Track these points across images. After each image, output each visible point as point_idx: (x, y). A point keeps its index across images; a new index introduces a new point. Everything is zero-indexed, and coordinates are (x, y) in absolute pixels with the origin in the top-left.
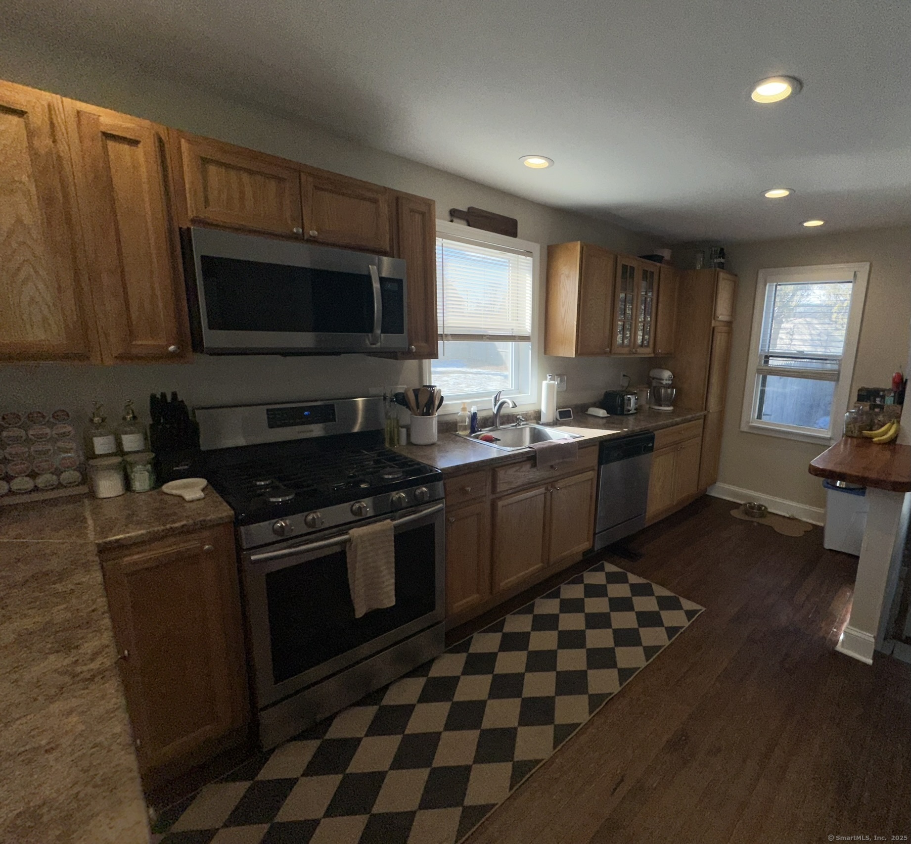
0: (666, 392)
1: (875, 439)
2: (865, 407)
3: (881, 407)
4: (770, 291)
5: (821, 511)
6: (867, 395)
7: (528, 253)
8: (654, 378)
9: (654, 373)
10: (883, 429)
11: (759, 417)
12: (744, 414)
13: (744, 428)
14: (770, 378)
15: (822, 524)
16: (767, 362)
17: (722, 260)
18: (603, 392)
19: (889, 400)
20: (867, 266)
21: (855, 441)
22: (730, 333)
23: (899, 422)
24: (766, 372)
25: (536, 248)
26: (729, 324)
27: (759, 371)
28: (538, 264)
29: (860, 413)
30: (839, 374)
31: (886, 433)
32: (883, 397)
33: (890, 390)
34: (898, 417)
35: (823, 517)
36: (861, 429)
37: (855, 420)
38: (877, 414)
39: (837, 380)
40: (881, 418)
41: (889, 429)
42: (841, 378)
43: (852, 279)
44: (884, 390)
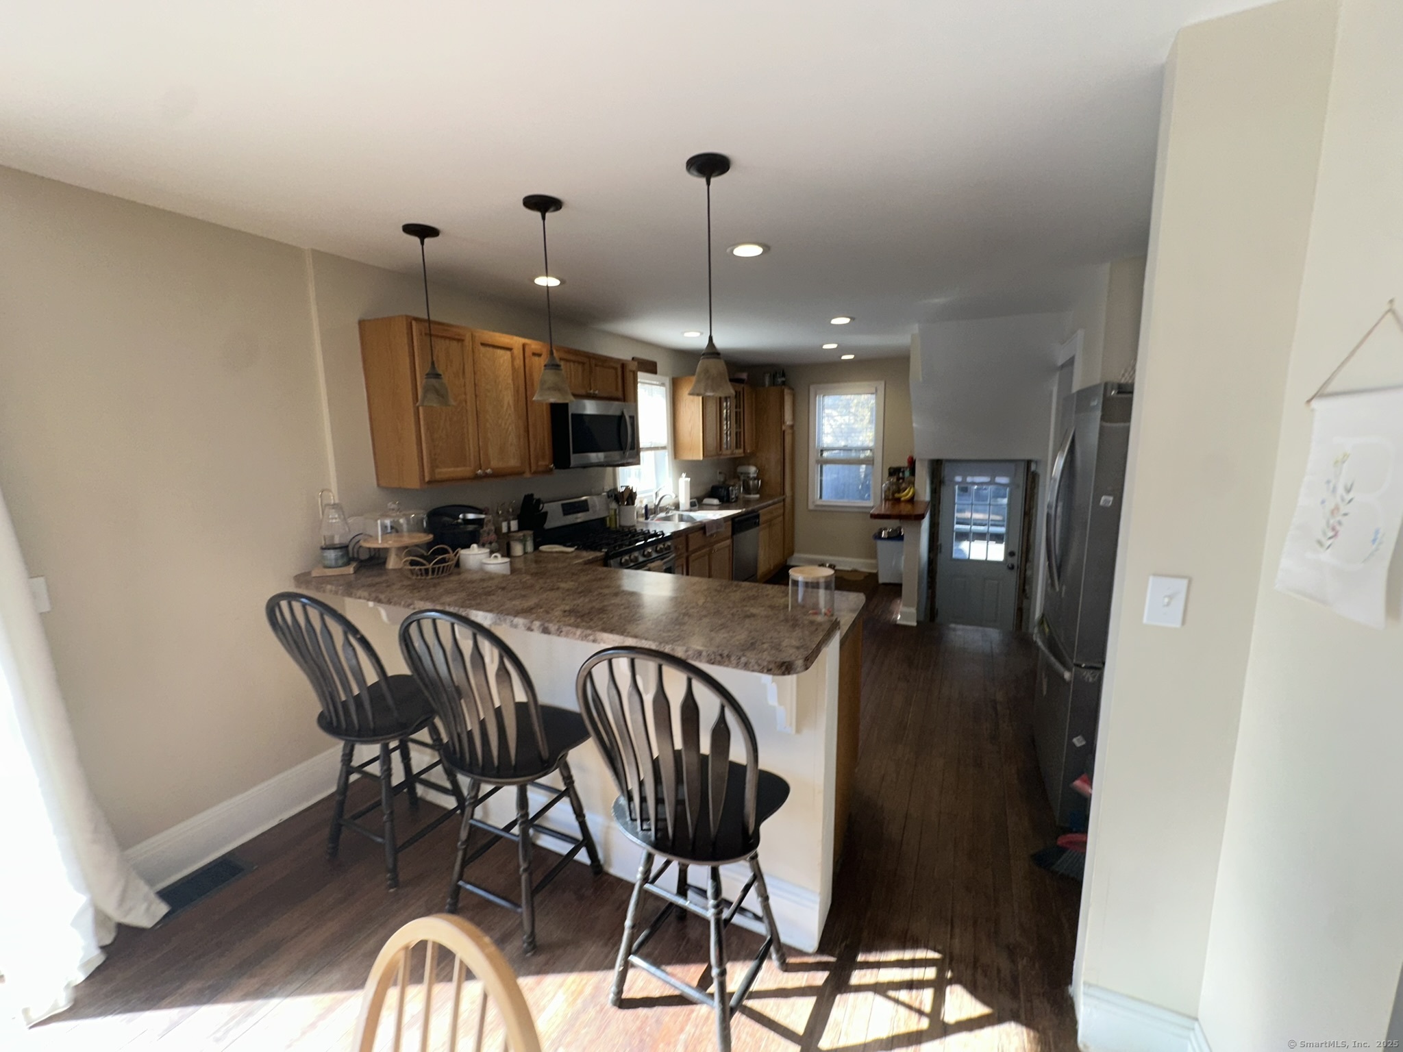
0: (753, 483)
1: (902, 499)
2: (893, 479)
3: (903, 478)
4: (819, 401)
5: (873, 561)
6: (894, 472)
7: (663, 385)
8: (742, 473)
9: (741, 469)
10: (906, 491)
11: (821, 497)
12: (810, 497)
13: (811, 507)
14: (826, 468)
15: (875, 571)
16: (822, 454)
17: (783, 379)
18: (711, 486)
19: (907, 474)
20: (883, 383)
21: (890, 503)
22: (793, 434)
23: (914, 486)
24: (823, 462)
25: (667, 381)
26: (792, 427)
27: (818, 462)
28: (668, 390)
29: (891, 484)
30: (873, 460)
31: (907, 494)
32: (903, 472)
33: (907, 468)
34: (913, 484)
35: (876, 566)
36: (893, 494)
37: (889, 489)
38: (901, 484)
39: (873, 464)
40: (904, 485)
41: (909, 492)
42: (875, 463)
43: (874, 391)
44: (904, 468)
